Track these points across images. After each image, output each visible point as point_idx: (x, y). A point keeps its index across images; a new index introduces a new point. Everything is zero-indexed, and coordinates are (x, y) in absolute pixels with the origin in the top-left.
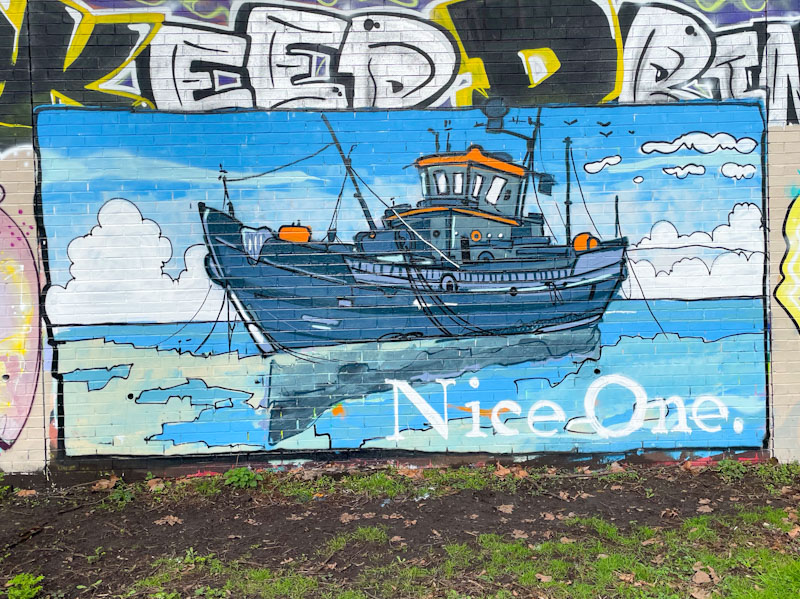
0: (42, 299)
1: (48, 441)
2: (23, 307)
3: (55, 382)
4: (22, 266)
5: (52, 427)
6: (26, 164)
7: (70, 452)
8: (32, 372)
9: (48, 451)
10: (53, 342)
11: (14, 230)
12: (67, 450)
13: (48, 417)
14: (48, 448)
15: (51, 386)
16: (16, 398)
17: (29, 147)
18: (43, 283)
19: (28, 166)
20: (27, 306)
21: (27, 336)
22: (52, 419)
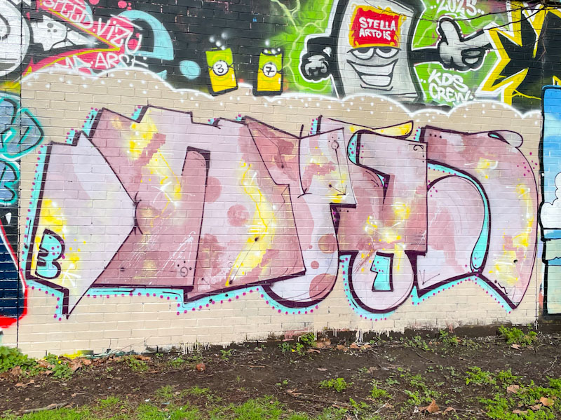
0: (539, 211)
1: (538, 303)
2: (528, 216)
3: (544, 265)
4: (529, 189)
5: (540, 294)
6: (536, 123)
7: (550, 312)
8: (531, 259)
9: (538, 310)
10: (544, 239)
11: (527, 165)
12: (548, 310)
13: (538, 288)
14: (538, 308)
15: (541, 268)
16: (521, 275)
17: (539, 112)
18: (540, 201)
19: (538, 123)
20: (530, 216)
21: (529, 235)
22: (541, 289)
